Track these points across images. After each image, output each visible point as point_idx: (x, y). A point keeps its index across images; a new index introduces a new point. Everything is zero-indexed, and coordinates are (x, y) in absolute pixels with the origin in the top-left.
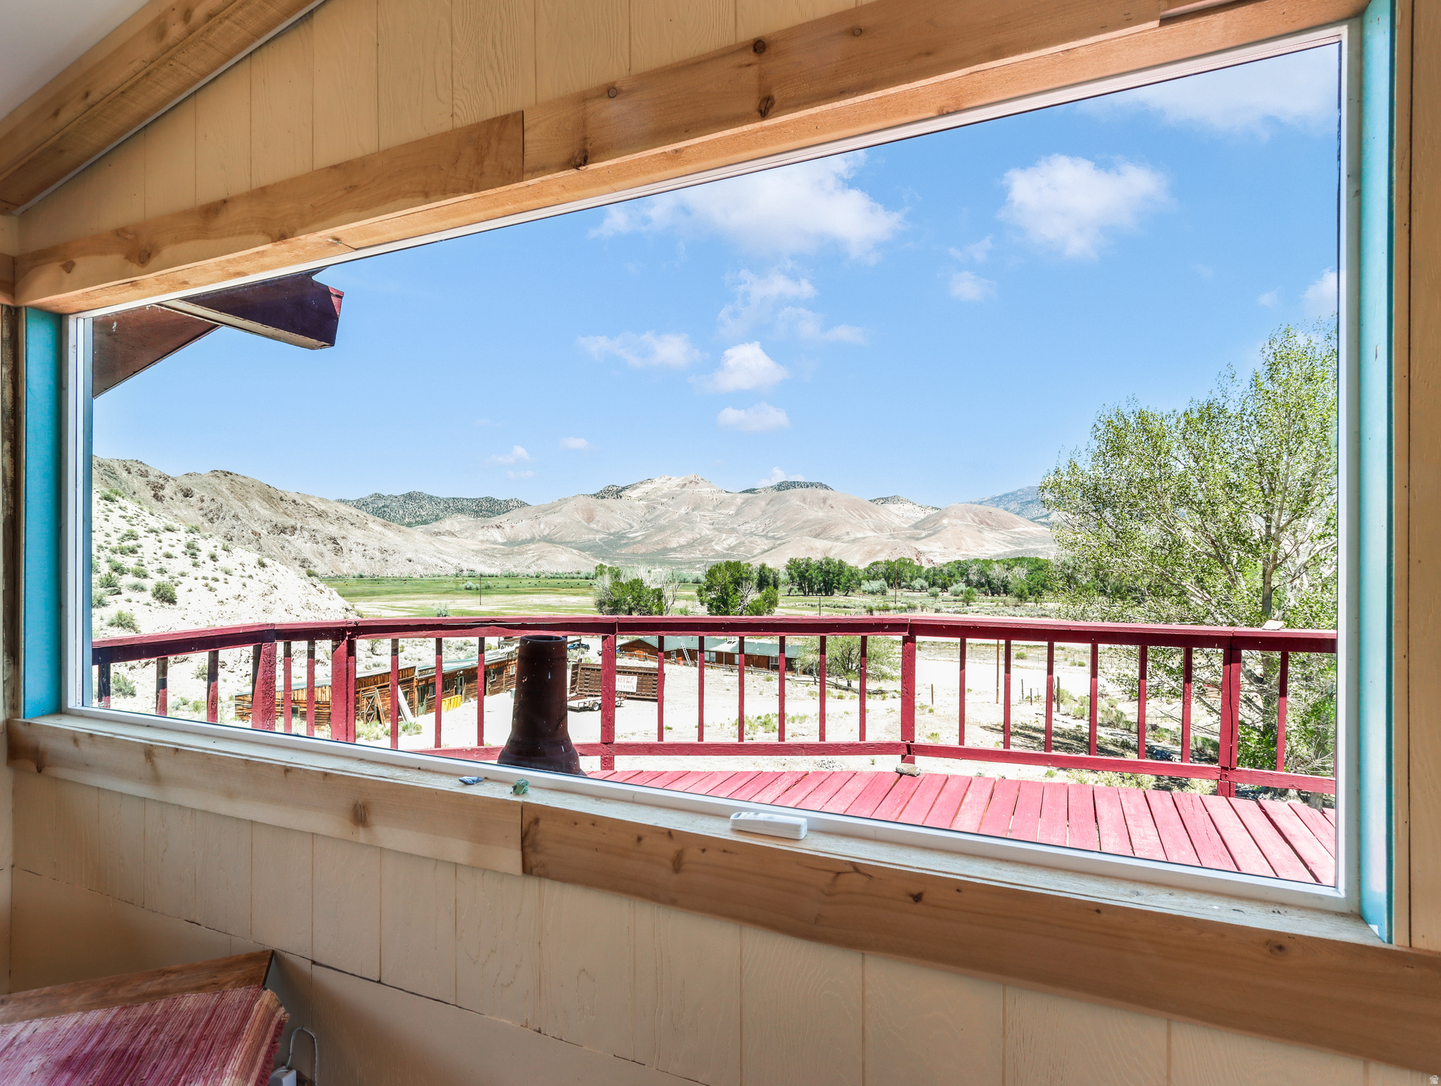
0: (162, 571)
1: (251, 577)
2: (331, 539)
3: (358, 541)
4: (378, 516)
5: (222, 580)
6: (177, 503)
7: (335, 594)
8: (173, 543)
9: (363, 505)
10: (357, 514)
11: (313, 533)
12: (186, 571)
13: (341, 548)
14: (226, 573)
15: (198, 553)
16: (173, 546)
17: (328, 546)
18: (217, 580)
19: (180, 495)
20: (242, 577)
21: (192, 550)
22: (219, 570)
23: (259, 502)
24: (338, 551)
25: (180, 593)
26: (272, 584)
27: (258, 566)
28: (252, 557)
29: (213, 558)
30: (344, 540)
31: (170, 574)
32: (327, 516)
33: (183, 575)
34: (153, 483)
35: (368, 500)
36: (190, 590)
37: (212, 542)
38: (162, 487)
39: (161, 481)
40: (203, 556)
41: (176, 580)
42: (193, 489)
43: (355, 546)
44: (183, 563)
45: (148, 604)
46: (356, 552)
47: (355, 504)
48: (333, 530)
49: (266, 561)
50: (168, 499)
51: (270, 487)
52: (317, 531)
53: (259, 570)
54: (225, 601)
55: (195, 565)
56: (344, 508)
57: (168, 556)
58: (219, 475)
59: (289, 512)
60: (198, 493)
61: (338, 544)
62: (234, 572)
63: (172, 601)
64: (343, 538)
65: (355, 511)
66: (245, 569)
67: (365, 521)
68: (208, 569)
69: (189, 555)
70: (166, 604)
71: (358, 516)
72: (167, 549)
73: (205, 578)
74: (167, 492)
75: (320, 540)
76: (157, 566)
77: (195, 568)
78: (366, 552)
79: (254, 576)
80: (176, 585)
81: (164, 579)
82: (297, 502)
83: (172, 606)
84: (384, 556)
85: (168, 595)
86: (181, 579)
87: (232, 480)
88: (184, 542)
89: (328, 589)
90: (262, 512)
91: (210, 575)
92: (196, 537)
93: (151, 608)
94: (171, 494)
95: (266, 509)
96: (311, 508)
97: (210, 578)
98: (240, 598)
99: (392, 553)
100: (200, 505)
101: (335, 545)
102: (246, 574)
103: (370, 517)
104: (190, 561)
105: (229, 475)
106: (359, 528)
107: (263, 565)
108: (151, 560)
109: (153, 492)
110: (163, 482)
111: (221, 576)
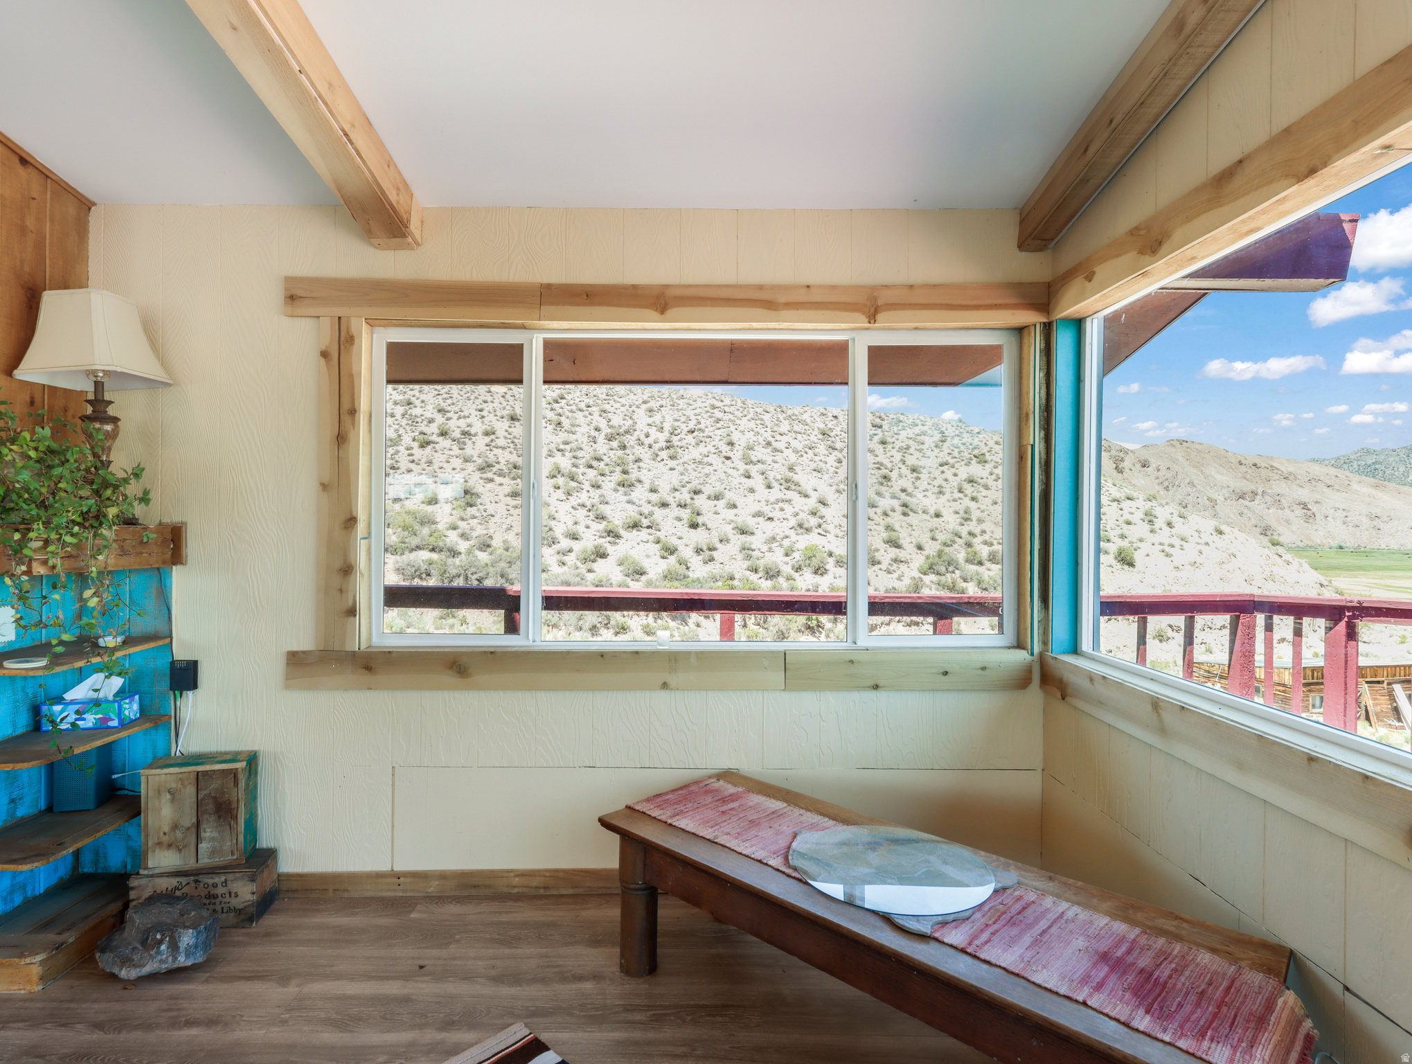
0: (1123, 537)
1: (1207, 544)
2: (1299, 504)
3: (1337, 505)
4: (1366, 476)
5: (1178, 547)
6: (1136, 474)
7: (1306, 567)
8: (1133, 510)
9: (1345, 463)
10: (1335, 474)
11: (1278, 498)
12: (1144, 537)
13: (1313, 514)
14: (1182, 540)
15: (1155, 520)
16: (1132, 513)
17: (1297, 512)
18: (1173, 546)
19: (1138, 466)
20: (1198, 544)
21: (1150, 518)
22: (1175, 537)
23: (1215, 467)
24: (1310, 517)
25: (1138, 557)
26: (1230, 552)
27: (1214, 533)
28: (1209, 525)
29: (1169, 525)
30: (1318, 505)
31: (1129, 539)
32: (1296, 478)
33: (1141, 540)
34: (1115, 457)
35: (1352, 457)
36: (1148, 555)
37: (1168, 509)
38: (1122, 460)
39: (1121, 454)
40: (1160, 523)
41: (1135, 545)
42: (1149, 459)
43: (1332, 511)
44: (1141, 529)
45: (1111, 566)
46: (1333, 518)
47: (1333, 462)
48: (1304, 494)
49: (1224, 528)
50: (1127, 470)
51: (1227, 451)
52: (1283, 495)
53: (1216, 537)
54: (1181, 567)
55: (1152, 531)
56: (1317, 468)
57: (1129, 523)
58: (1174, 443)
59: (1248, 477)
60: (1154, 463)
61: (1309, 510)
62: (1190, 539)
63: (1131, 564)
64: (1316, 502)
65: (1333, 471)
66: (1201, 536)
67: (1347, 482)
68: (1164, 535)
69: (1146, 522)
70: (1126, 567)
71: (1336, 476)
72: (1127, 516)
73: (1161, 544)
74: (1126, 464)
75: (1286, 505)
76: (1118, 532)
77: (1152, 534)
78: (1348, 519)
79: (1211, 543)
80: (1135, 550)
81: (1124, 544)
82: (1258, 465)
83: (1131, 569)
84: (1375, 523)
85: (1128, 558)
86: (1139, 544)
87: (1188, 448)
88: (1143, 510)
89: (1296, 560)
90: (1218, 477)
91: (1167, 541)
92: (1154, 505)
93: (1113, 570)
94: (1130, 466)
95: (1223, 474)
96: (1275, 471)
97: (1166, 544)
98: (1196, 565)
99: (1387, 519)
100: (1156, 473)
101: (1306, 511)
102: (1203, 541)
103: (1355, 478)
104: (1147, 527)
105: (1184, 443)
106: (1338, 490)
107: (1221, 533)
108: (1113, 526)
109: (1115, 465)
110: (1123, 456)
111: (1177, 542)
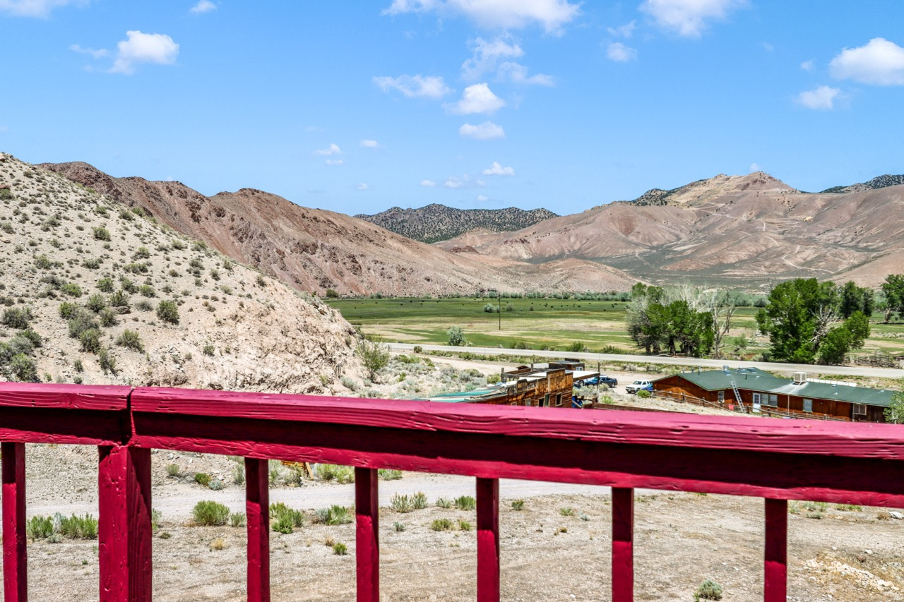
0: (167, 290)
1: (249, 296)
2: (349, 257)
3: (376, 259)
4: (397, 232)
5: (221, 299)
6: (211, 223)
7: (338, 315)
8: (180, 261)
9: (383, 220)
10: (375, 229)
11: (333, 251)
12: (189, 290)
13: (360, 266)
14: (226, 292)
15: (201, 271)
16: (179, 264)
17: (348, 265)
18: (215, 299)
19: (214, 215)
20: (241, 296)
21: (196, 268)
22: (220, 290)
23: (283, 219)
24: (356, 269)
25: (182, 311)
26: (269, 303)
27: (257, 285)
28: (252, 276)
29: (215, 276)
30: (363, 258)
31: (175, 292)
32: (347, 233)
33: (186, 294)
34: (191, 203)
35: (387, 215)
36: (191, 310)
37: (215, 260)
38: (199, 208)
39: (198, 201)
40: (206, 275)
41: (179, 299)
42: (224, 208)
43: (373, 264)
44: (186, 282)
45: (152, 324)
46: (374, 270)
47: (374, 219)
48: (353, 248)
49: (266, 279)
50: (203, 219)
51: (293, 204)
52: (337, 248)
53: (258, 290)
54: (223, 322)
55: (198, 283)
56: (363, 224)
57: (174, 274)
58: (247, 192)
59: (310, 230)
60: (229, 211)
61: (357, 262)
62: (234, 291)
63: (175, 321)
64: (362, 256)
65: (374, 227)
66: (245, 288)
67: (383, 238)
68: (209, 288)
69: (193, 274)
70: (169, 324)
71: (376, 232)
72: (173, 267)
73: (206, 297)
74: (202, 212)
75: (339, 258)
76: (163, 284)
77: (197, 287)
78: (384, 271)
79: (253, 296)
80: (179, 305)
81: (168, 298)
82: (318, 219)
83: (175, 326)
84: (402, 274)
85: (171, 314)
86: (184, 299)
87: (259, 198)
88: (189, 260)
89: (331, 309)
90: (286, 229)
91: (210, 294)
92: (203, 255)
93: (155, 328)
94: (206, 214)
95: (289, 227)
96: (331, 225)
97: (210, 297)
98: (237, 319)
99: (410, 271)
100: (230, 223)
101: (354, 264)
102: (245, 294)
103: (388, 233)
104: (193, 279)
105: (256, 193)
106: (377, 245)
107: (262, 284)
108: (159, 279)
109: (191, 213)
110: (199, 203)
111: (220, 295)
